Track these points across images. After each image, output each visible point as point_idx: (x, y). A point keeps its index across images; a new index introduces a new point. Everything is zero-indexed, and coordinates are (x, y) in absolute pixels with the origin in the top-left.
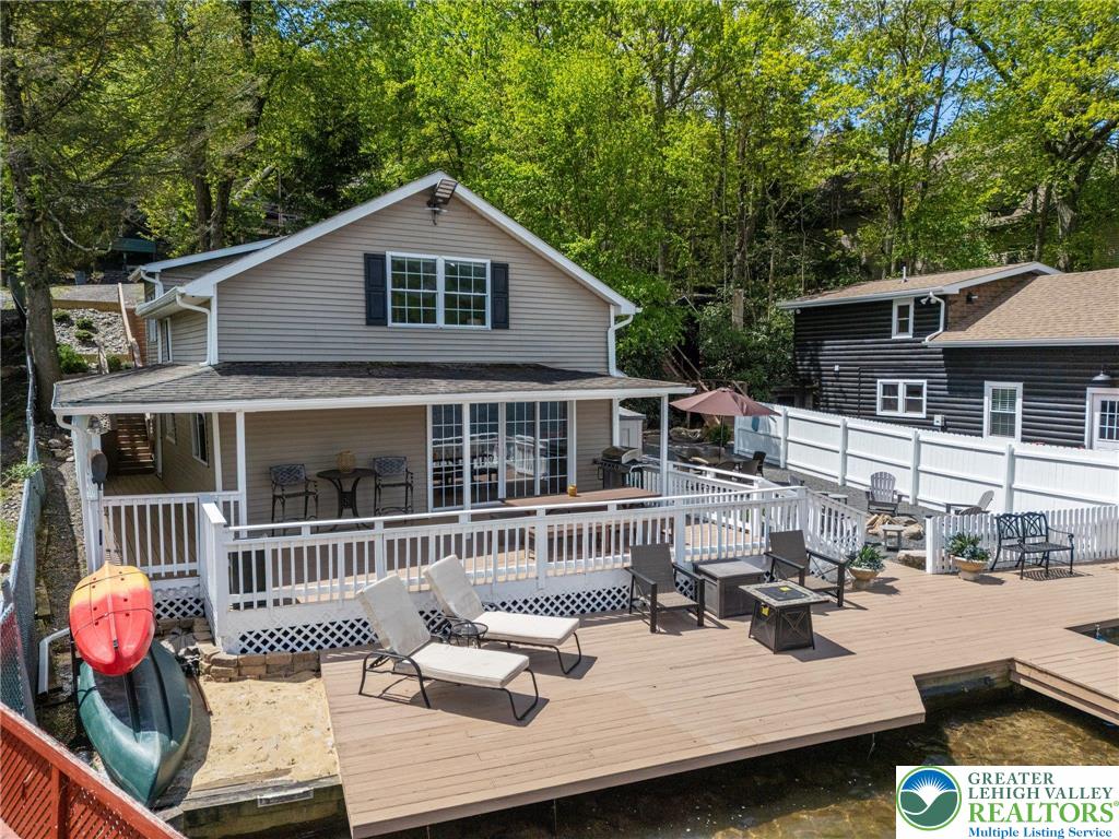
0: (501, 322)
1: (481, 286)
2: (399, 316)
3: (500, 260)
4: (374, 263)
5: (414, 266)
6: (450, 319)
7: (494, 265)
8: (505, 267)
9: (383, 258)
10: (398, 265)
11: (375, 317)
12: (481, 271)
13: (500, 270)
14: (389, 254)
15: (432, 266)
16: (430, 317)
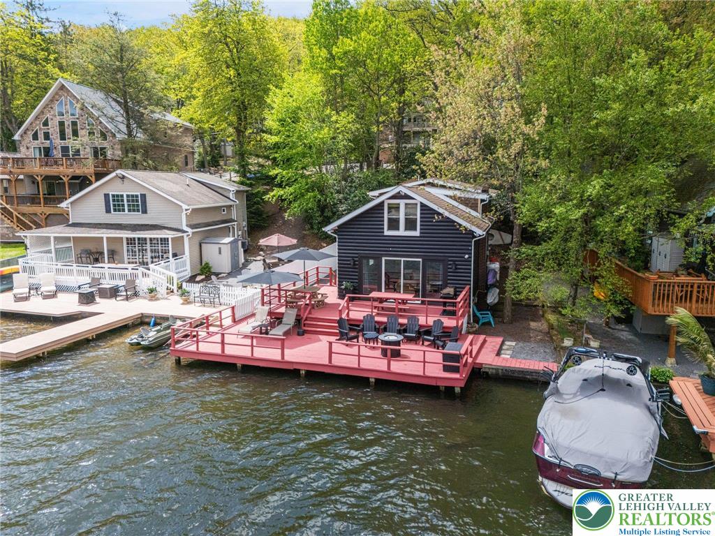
0: (145, 212)
1: (137, 201)
2: (115, 210)
3: (142, 193)
4: (106, 196)
5: (118, 196)
6: (129, 211)
7: (141, 195)
8: (145, 195)
9: (108, 194)
10: (113, 196)
11: (108, 211)
12: (137, 196)
13: (143, 196)
14: (110, 193)
15: (122, 196)
16: (124, 210)
